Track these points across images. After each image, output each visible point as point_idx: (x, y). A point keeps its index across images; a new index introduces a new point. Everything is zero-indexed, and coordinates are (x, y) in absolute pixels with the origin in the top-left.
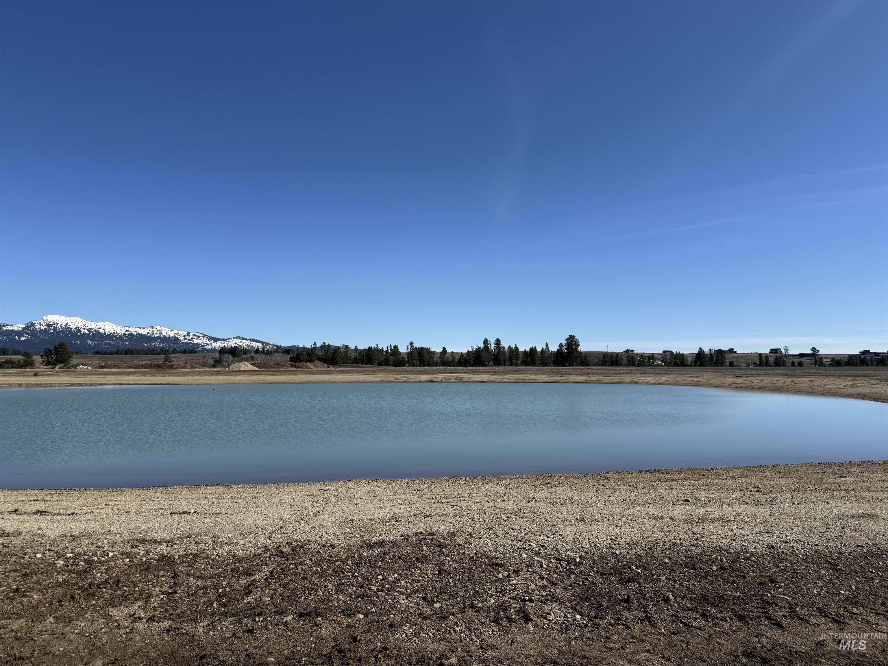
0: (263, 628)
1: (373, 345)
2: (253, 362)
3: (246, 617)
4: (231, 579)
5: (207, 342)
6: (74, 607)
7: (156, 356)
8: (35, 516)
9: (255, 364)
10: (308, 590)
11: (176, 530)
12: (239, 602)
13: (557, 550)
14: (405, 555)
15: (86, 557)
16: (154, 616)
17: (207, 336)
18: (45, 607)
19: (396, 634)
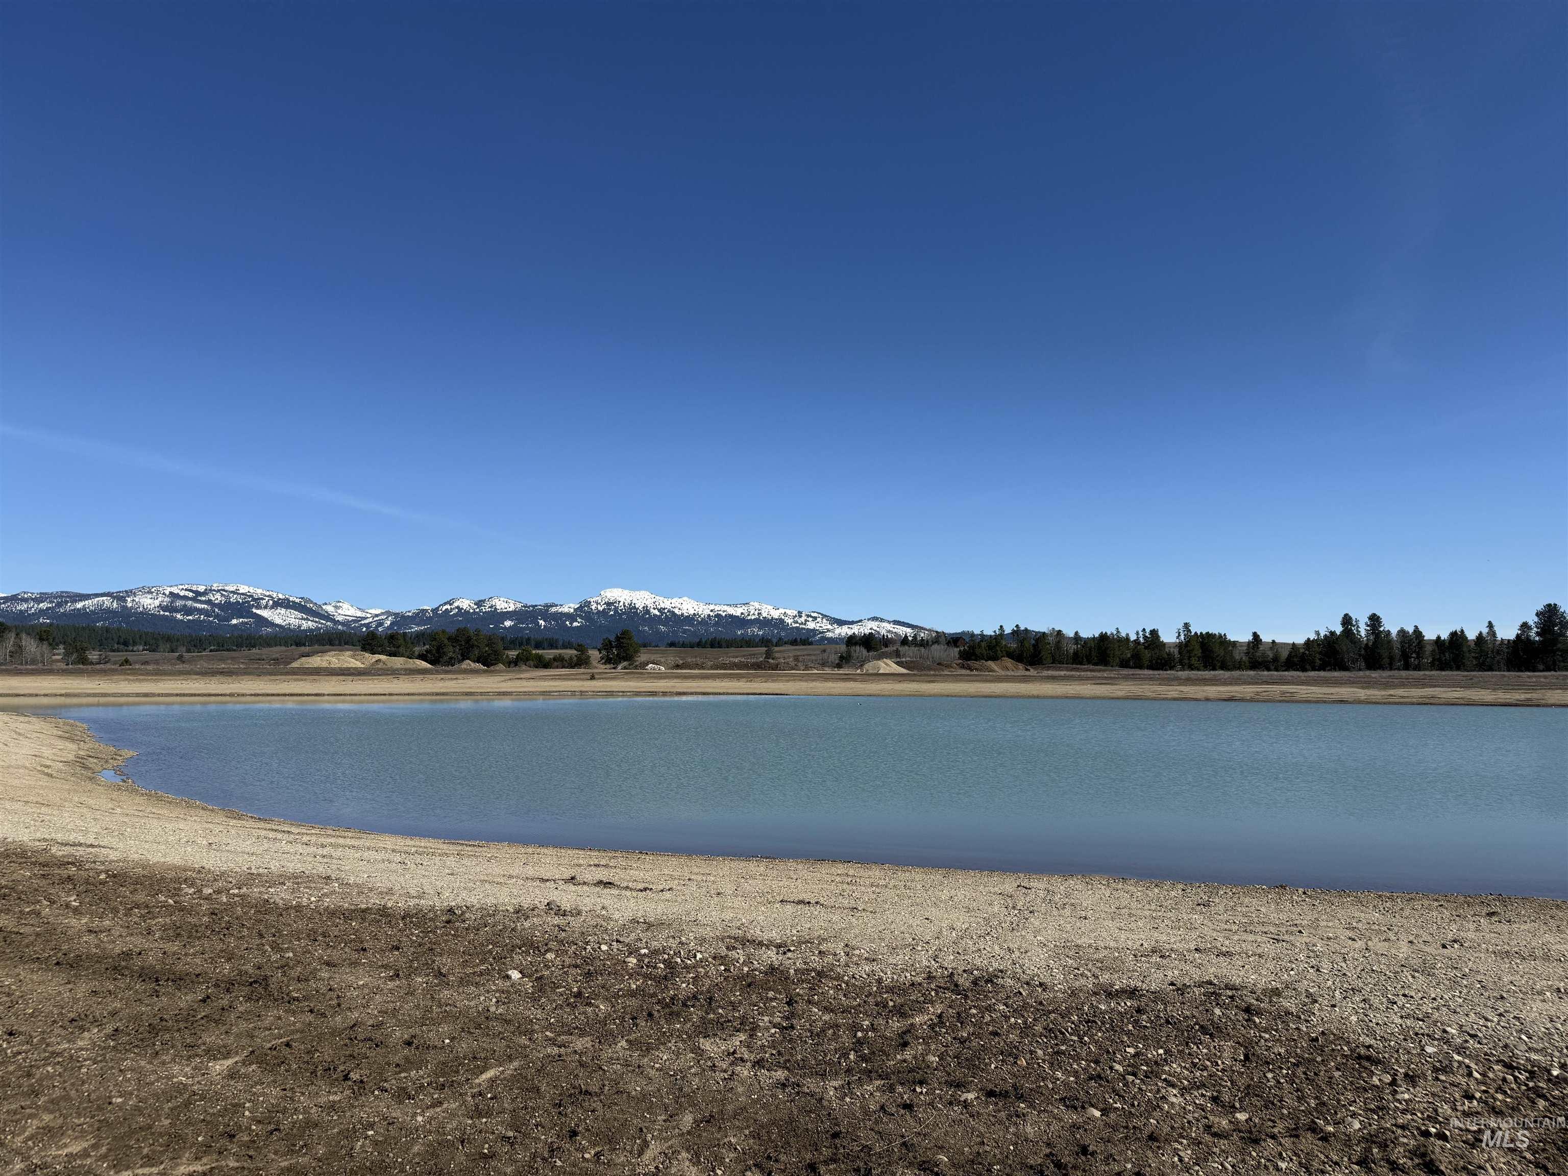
0: (929, 1105)
1: (1110, 630)
2: (898, 660)
3: (902, 1084)
4: (876, 1018)
5: (827, 627)
6: (653, 1029)
7: (753, 649)
8: (598, 889)
9: (902, 662)
10: (1002, 1054)
11: (789, 928)
12: (890, 1058)
13: (1506, 1046)
14: (1177, 1019)
15: (666, 956)
16: (763, 1059)
17: (828, 616)
18: (615, 1023)
19: (1161, 1154)
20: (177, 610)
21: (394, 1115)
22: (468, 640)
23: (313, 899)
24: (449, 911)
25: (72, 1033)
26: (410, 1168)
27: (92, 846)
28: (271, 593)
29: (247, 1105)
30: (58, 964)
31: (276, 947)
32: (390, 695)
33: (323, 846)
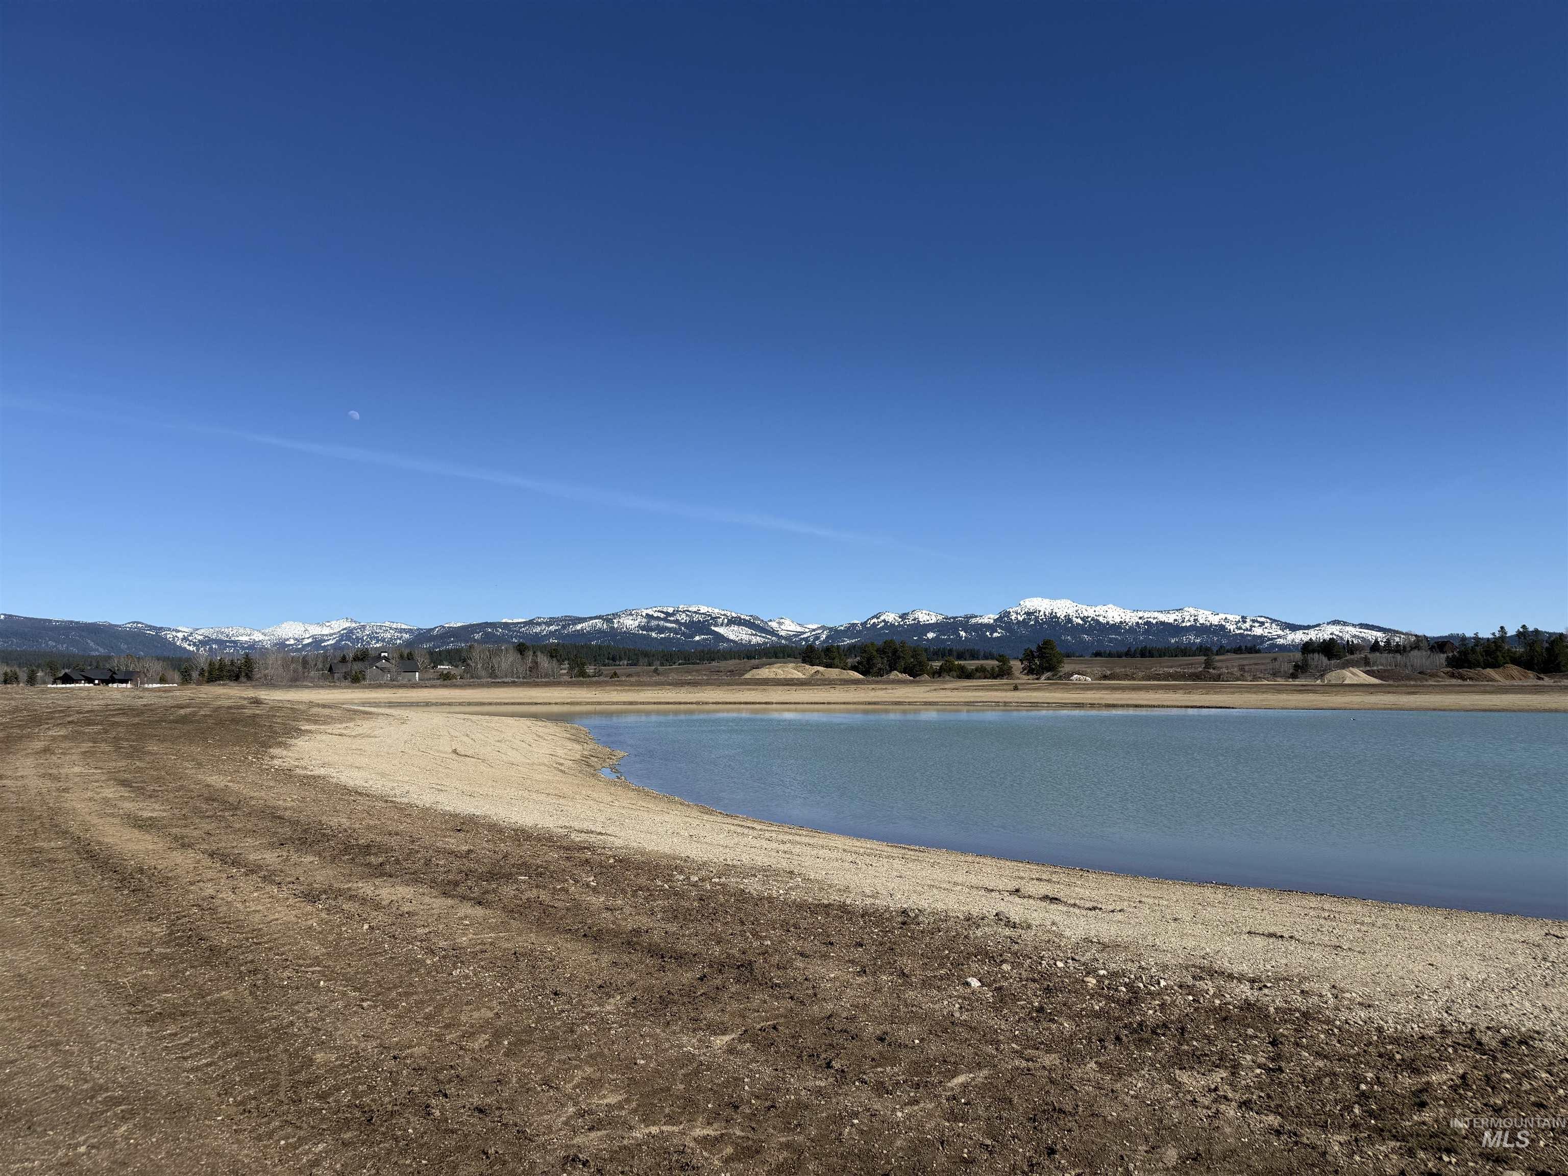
2: (1368, 668)
3: (1424, 1149)
4: (1381, 1070)
5: (1278, 633)
6: (1122, 1054)
7: (1190, 658)
8: (1044, 904)
9: (1373, 671)
11: (1262, 962)
12: (1404, 1118)
16: (1250, 1100)
17: (1278, 621)
18: (1081, 1043)
20: (652, 629)
21: (875, 1107)
22: (895, 651)
23: (781, 892)
24: (903, 912)
25: (601, 998)
26: (895, 1161)
27: (600, 833)
28: (726, 612)
29: (746, 1080)
30: (585, 935)
31: (755, 935)
32: (829, 703)
33: (783, 842)
